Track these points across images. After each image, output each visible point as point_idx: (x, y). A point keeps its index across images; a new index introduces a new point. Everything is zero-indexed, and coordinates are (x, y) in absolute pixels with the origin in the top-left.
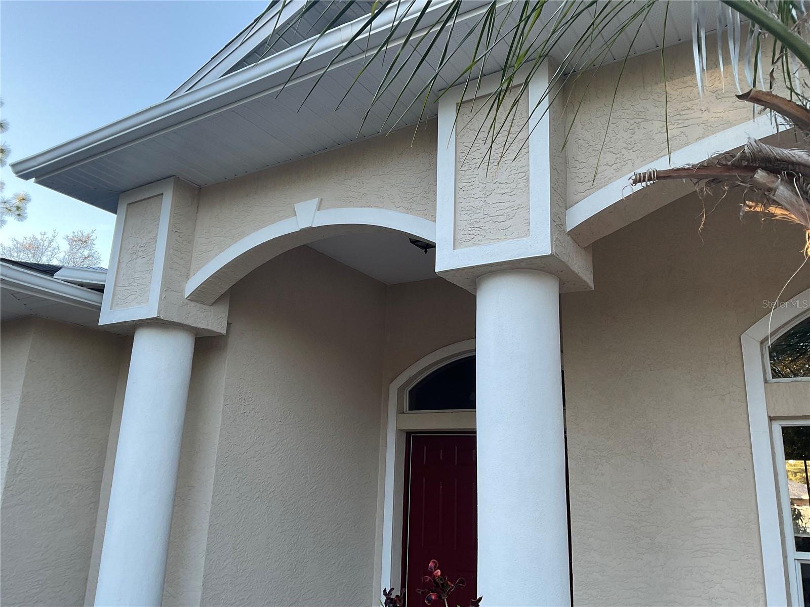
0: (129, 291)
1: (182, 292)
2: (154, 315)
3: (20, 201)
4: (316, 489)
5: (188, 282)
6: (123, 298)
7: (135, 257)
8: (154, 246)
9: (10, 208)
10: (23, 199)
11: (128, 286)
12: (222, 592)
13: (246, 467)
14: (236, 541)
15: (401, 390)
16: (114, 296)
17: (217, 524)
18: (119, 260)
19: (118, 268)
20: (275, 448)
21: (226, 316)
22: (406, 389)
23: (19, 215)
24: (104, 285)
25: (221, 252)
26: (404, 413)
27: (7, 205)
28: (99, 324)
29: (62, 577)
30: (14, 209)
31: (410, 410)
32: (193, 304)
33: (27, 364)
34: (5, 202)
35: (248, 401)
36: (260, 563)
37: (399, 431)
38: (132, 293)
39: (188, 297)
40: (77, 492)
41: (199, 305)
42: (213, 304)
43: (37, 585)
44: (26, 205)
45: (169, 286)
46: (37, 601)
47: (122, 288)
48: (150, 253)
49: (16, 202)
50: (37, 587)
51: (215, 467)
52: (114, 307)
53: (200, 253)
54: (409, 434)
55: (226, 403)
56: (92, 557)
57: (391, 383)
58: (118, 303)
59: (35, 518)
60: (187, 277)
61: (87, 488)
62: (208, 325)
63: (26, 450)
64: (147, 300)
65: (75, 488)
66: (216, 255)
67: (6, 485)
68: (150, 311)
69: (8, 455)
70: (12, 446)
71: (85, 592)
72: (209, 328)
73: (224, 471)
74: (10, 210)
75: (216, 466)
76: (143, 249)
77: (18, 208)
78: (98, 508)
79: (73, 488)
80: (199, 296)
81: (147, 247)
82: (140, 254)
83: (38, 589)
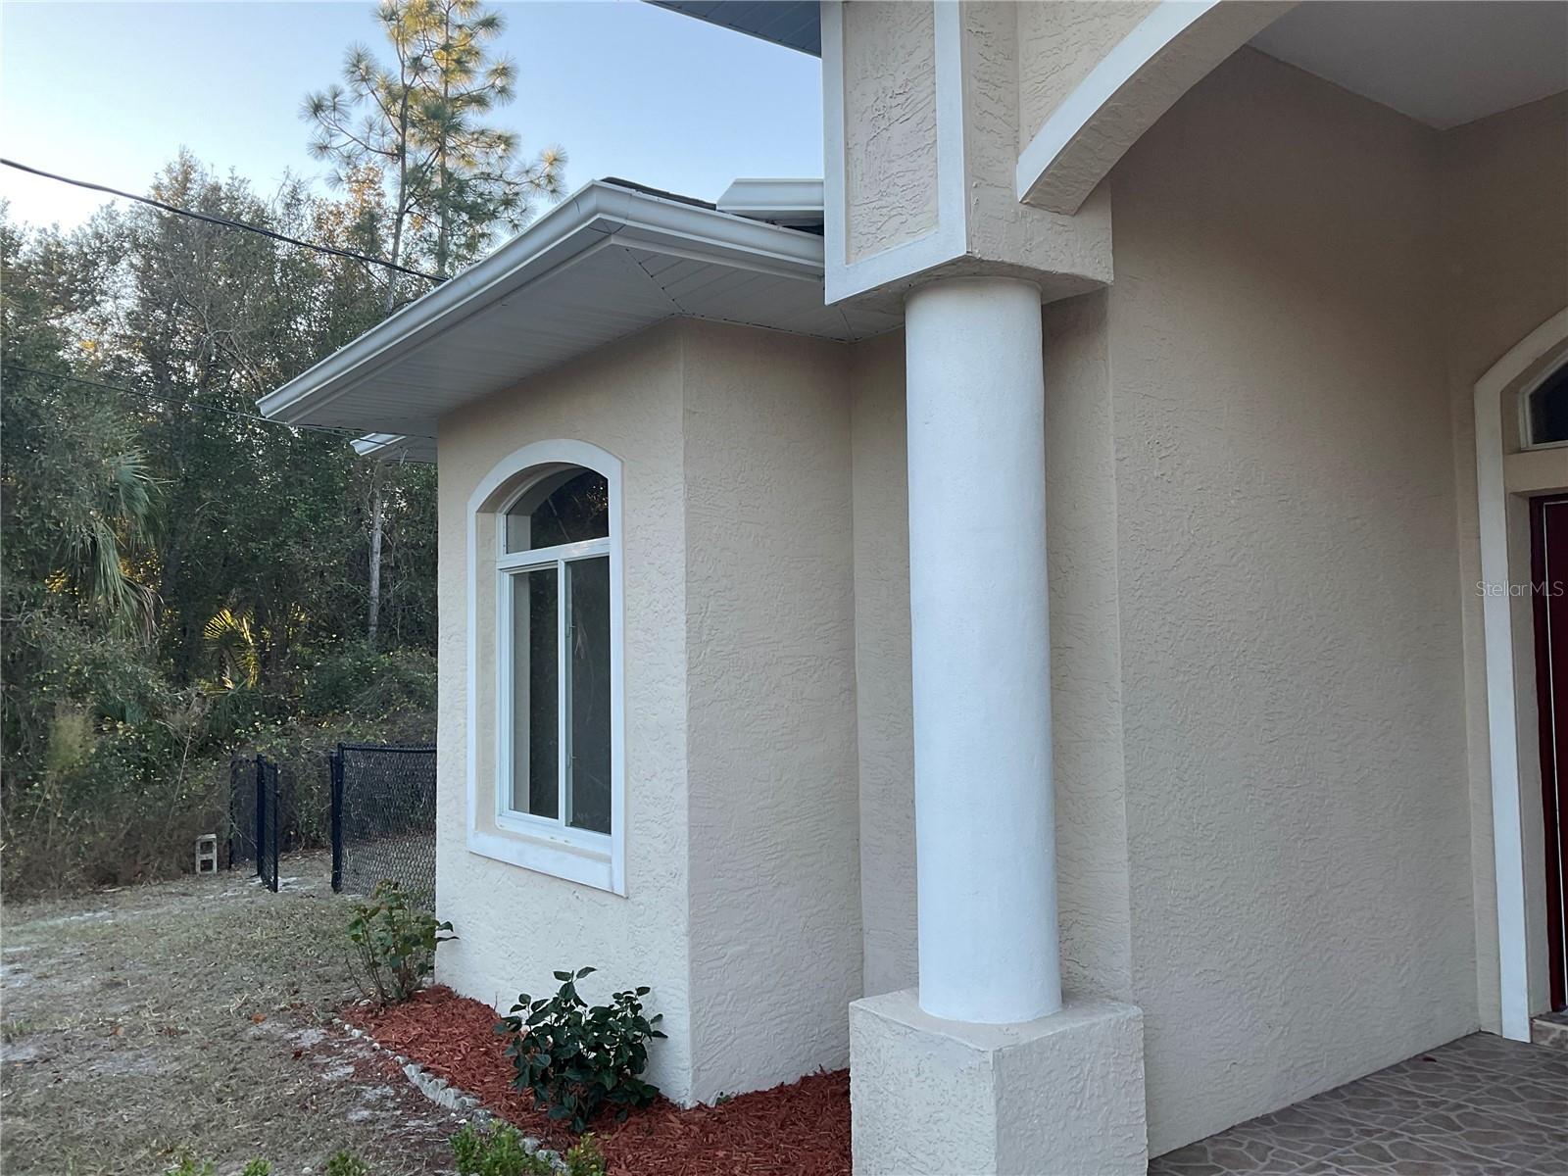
0: (884, 211)
1: (1010, 186)
2: (958, 249)
3: (551, 164)
4: (1331, 643)
5: (1020, 158)
6: (873, 230)
7: (883, 124)
8: (929, 82)
9: (537, 181)
10: (555, 160)
11: (879, 200)
12: (1170, 874)
13: (1180, 599)
14: (1182, 763)
15: (1509, 394)
16: (848, 231)
17: (1140, 727)
18: (847, 144)
19: (847, 163)
20: (1235, 554)
21: (1108, 239)
22: (1521, 390)
23: (553, 191)
24: (823, 212)
25: (1098, 60)
26: (1520, 451)
27: (532, 176)
28: (826, 303)
29: (815, 836)
30: (543, 182)
31: (1535, 442)
32: (1037, 214)
33: (684, 418)
34: (527, 172)
35: (1166, 448)
36: (1236, 809)
37: (1512, 496)
38: (892, 213)
39: (1024, 199)
40: (815, 672)
41: (1049, 216)
42: (1079, 211)
43: (773, 853)
44: (561, 169)
45: (981, 175)
46: (780, 883)
47: (866, 206)
48: (920, 106)
49: (544, 168)
50: (774, 856)
51: (1117, 601)
52: (852, 256)
53: (1042, 78)
54: (1536, 502)
55: (1121, 456)
56: (861, 796)
57: (1477, 381)
58: (863, 243)
59: (748, 725)
60: (1016, 148)
61: (830, 663)
62: (1073, 265)
63: (712, 593)
64: (935, 220)
65: (809, 664)
66: (1088, 71)
67: (690, 664)
68: (946, 242)
69: (683, 606)
70: (687, 586)
71: (859, 864)
72: (1077, 271)
73: (1139, 609)
74: (538, 185)
75: (1121, 599)
76: (901, 99)
77: (550, 178)
78: (855, 701)
79: (805, 664)
80: (1048, 193)
81: (913, 91)
82: (896, 113)
83: (778, 861)
